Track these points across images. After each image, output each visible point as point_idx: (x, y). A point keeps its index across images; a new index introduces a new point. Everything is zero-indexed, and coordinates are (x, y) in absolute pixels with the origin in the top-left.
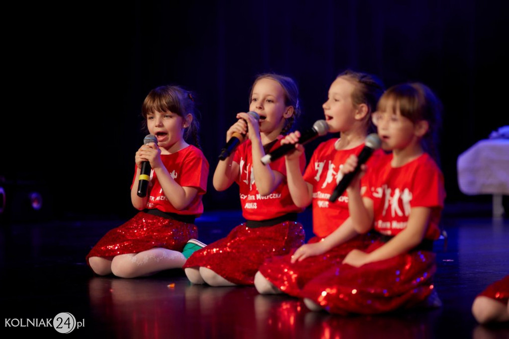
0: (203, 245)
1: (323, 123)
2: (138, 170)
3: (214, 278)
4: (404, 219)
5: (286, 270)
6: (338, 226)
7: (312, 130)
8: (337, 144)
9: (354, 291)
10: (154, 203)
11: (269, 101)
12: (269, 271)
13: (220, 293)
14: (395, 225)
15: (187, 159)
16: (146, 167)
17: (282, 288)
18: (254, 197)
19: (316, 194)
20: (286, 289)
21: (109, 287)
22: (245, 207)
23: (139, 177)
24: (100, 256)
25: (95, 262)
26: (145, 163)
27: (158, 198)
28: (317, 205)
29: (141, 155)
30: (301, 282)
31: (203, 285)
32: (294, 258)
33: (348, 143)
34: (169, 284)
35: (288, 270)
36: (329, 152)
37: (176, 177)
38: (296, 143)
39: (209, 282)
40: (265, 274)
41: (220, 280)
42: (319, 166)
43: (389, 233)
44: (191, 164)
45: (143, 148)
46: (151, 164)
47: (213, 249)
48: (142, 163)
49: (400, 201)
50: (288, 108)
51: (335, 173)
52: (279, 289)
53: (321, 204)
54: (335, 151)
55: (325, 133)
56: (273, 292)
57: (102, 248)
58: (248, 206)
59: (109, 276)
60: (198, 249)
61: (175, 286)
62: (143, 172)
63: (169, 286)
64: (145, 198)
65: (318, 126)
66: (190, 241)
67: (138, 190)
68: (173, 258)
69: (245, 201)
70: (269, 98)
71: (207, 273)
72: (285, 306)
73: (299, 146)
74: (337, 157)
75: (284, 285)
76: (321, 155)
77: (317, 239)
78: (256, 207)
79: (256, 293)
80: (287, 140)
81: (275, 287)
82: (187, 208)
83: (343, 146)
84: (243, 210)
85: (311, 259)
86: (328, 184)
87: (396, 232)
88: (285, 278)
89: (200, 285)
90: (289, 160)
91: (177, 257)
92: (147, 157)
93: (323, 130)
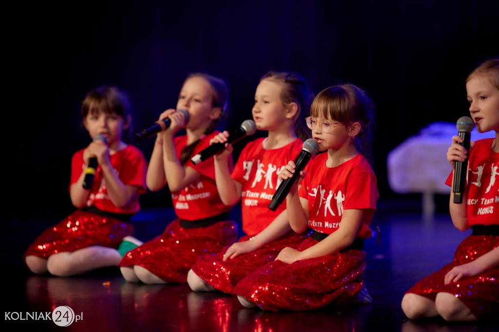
1: (251, 123)
3: (148, 276)
6: (268, 224)
7: (241, 130)
8: (265, 143)
11: (197, 101)
12: (202, 269)
13: (155, 290)
18: (184, 196)
19: (245, 192)
22: (176, 207)
24: (37, 256)
25: (32, 261)
30: (234, 279)
32: (225, 256)
33: (277, 142)
34: (104, 282)
36: (257, 151)
38: (225, 142)
39: (144, 280)
40: (197, 272)
41: (155, 278)
42: (248, 165)
49: (334, 202)
50: (215, 109)
51: (264, 172)
53: (249, 202)
54: (263, 151)
56: (207, 289)
57: (39, 247)
58: (179, 206)
59: (45, 275)
60: (133, 247)
61: (111, 284)
63: (105, 284)
65: (245, 126)
66: (125, 239)
68: (109, 256)
69: (177, 200)
70: (197, 97)
71: (141, 271)
73: (228, 146)
74: (266, 156)
75: (218, 283)
76: (249, 155)
78: (187, 207)
79: (188, 289)
80: (216, 140)
81: (207, 284)
82: (126, 207)
83: (271, 145)
86: (257, 183)
89: (135, 282)
90: (218, 160)
91: (113, 255)
93: (251, 129)
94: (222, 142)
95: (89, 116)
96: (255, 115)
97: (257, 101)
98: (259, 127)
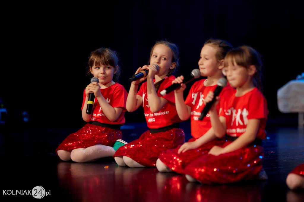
0: (126, 143)
1: (197, 71)
2: (87, 98)
3: (132, 162)
4: (244, 126)
5: (175, 158)
6: (206, 131)
7: (191, 75)
8: (205, 83)
9: (215, 170)
10: (96, 118)
12: (165, 158)
13: (136, 171)
14: (239, 130)
15: (115, 91)
16: (92, 96)
17: (173, 169)
18: (153, 114)
19: (193, 112)
20: (175, 169)
21: (70, 168)
22: (148, 121)
23: (87, 102)
24: (64, 150)
25: (61, 153)
26: (91, 94)
27: (98, 115)
28: (193, 119)
29: (89, 89)
30: (184, 165)
31: (125, 167)
32: (180, 151)
34: (105, 166)
35: (176, 158)
36: (200, 88)
37: (109, 102)
38: (181, 83)
39: (129, 165)
40: (163, 161)
41: (136, 164)
42: (194, 96)
43: (235, 135)
44: (118, 94)
45: (90, 85)
46: (95, 94)
47: (131, 145)
48: (89, 94)
49: (241, 116)
51: (204, 99)
52: (171, 169)
53: (196, 118)
54: (204, 87)
55: (199, 77)
56: (167, 171)
57: (65, 145)
58: (150, 120)
60: (122, 145)
61: (109, 167)
62: (90, 99)
63: (105, 167)
64: (91, 115)
65: (194, 73)
66: (118, 140)
67: (87, 110)
68: (108, 151)
71: (127, 160)
72: (175, 179)
73: (183, 85)
74: (205, 91)
75: (174, 167)
76: (195, 89)
77: (194, 139)
78: (154, 121)
79: (157, 171)
80: (176, 81)
81: (168, 168)
82: (116, 121)
83: (209, 84)
84: (147, 123)
85: (190, 151)
86: (200, 106)
87: (239, 135)
88: (174, 163)
89: (123, 166)
91: (110, 150)
92: (93, 91)
93: (197, 75)
94: (179, 82)
95: (94, 67)
96: (200, 67)
97: (201, 58)
98: (203, 73)
